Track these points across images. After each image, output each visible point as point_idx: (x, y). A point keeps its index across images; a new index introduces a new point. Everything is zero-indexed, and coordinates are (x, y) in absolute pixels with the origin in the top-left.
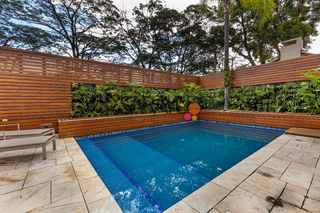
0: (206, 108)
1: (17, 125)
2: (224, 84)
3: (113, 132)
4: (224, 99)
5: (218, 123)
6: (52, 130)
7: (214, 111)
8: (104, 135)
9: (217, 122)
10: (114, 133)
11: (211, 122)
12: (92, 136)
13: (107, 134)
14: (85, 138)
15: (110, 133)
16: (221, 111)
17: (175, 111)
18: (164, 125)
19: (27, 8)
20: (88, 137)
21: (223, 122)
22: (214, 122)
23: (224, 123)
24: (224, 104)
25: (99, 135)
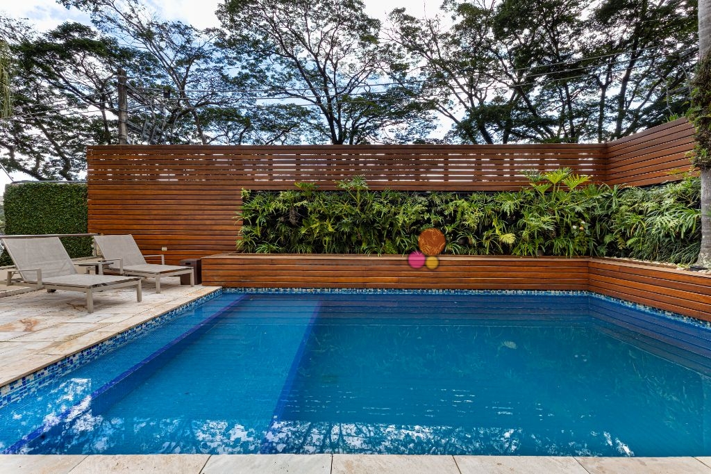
0: (627, 252)
1: (161, 257)
2: (697, 161)
3: (294, 289)
4: (699, 222)
5: (660, 314)
6: (191, 269)
7: (656, 266)
8: (276, 291)
9: (653, 308)
10: (296, 290)
11: (630, 305)
12: (254, 289)
13: (282, 290)
14: (241, 290)
15: (289, 290)
16: (680, 269)
17: (484, 254)
18: (434, 292)
19: (272, 77)
20: (247, 289)
21: (678, 314)
22: (642, 308)
23: (685, 320)
24: (700, 239)
25: (267, 289)
